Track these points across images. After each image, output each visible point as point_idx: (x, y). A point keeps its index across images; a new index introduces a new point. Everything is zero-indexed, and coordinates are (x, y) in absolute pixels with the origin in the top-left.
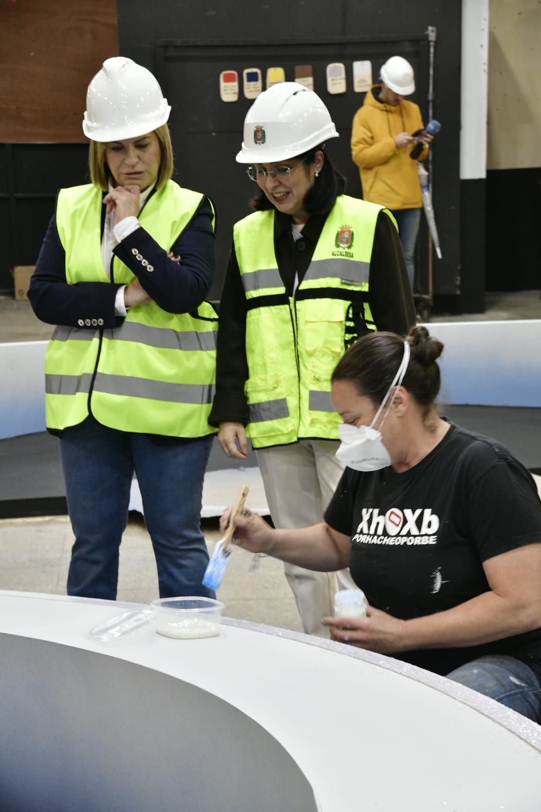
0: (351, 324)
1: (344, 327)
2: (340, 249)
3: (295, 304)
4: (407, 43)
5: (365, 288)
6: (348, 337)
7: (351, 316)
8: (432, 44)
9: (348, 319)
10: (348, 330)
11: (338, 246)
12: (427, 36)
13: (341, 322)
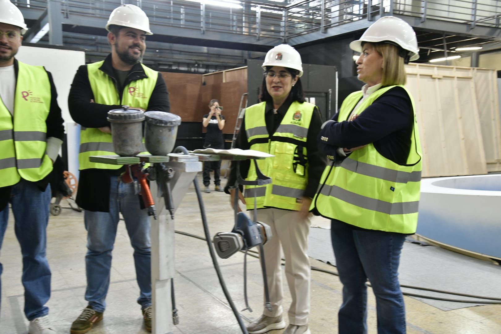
0: (296, 156)
1: (293, 157)
2: (295, 121)
3: (270, 142)
4: (323, 93)
5: (305, 140)
6: (295, 161)
7: (296, 152)
8: (330, 94)
9: (295, 153)
10: (295, 158)
11: (294, 119)
12: (329, 92)
13: (292, 154)
